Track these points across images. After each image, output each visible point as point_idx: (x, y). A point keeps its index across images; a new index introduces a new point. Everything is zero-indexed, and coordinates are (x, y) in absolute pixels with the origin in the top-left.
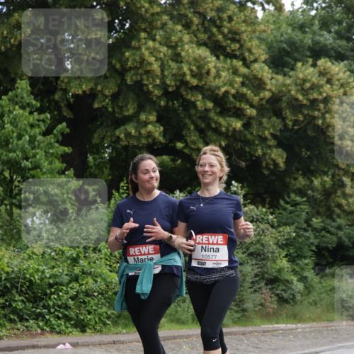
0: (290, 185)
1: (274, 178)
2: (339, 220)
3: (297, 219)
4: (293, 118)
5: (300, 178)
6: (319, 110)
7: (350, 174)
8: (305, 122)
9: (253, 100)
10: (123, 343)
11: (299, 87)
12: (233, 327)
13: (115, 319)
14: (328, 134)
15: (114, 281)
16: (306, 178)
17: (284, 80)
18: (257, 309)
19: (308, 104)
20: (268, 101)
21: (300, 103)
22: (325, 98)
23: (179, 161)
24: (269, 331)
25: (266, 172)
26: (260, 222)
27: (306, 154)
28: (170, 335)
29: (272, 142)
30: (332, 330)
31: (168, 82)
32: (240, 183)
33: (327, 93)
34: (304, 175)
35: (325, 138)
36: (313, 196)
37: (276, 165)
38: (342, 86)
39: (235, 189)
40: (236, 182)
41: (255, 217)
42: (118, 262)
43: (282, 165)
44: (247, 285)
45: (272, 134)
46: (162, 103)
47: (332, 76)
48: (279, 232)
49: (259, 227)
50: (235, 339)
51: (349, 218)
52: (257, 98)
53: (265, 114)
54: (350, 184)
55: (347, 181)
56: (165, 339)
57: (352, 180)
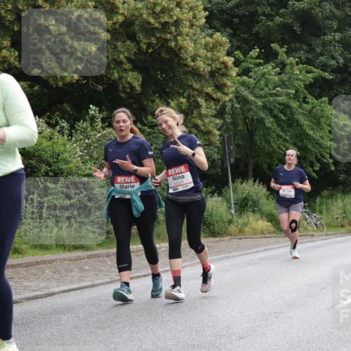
0: (148, 109)
1: (133, 100)
3: (155, 140)
4: (146, 41)
5: (157, 101)
6: (171, 33)
7: (204, 95)
8: (159, 45)
11: (150, 11)
12: (97, 249)
14: (181, 56)
16: (162, 100)
17: (136, 4)
19: (160, 27)
20: (121, 25)
21: (151, 26)
22: (176, 21)
23: (37, 88)
25: (123, 95)
27: (161, 76)
28: (32, 260)
29: (128, 66)
31: (20, 7)
32: (96, 106)
33: (177, 16)
34: (160, 97)
35: (179, 60)
37: (132, 88)
38: (191, 9)
39: (93, 112)
40: (93, 105)
43: (138, 88)
45: (126, 57)
46: (16, 28)
50: (99, 261)
51: (206, 137)
52: (111, 22)
53: (119, 39)
54: (205, 104)
55: (201, 101)
56: (28, 265)
57: (206, 100)
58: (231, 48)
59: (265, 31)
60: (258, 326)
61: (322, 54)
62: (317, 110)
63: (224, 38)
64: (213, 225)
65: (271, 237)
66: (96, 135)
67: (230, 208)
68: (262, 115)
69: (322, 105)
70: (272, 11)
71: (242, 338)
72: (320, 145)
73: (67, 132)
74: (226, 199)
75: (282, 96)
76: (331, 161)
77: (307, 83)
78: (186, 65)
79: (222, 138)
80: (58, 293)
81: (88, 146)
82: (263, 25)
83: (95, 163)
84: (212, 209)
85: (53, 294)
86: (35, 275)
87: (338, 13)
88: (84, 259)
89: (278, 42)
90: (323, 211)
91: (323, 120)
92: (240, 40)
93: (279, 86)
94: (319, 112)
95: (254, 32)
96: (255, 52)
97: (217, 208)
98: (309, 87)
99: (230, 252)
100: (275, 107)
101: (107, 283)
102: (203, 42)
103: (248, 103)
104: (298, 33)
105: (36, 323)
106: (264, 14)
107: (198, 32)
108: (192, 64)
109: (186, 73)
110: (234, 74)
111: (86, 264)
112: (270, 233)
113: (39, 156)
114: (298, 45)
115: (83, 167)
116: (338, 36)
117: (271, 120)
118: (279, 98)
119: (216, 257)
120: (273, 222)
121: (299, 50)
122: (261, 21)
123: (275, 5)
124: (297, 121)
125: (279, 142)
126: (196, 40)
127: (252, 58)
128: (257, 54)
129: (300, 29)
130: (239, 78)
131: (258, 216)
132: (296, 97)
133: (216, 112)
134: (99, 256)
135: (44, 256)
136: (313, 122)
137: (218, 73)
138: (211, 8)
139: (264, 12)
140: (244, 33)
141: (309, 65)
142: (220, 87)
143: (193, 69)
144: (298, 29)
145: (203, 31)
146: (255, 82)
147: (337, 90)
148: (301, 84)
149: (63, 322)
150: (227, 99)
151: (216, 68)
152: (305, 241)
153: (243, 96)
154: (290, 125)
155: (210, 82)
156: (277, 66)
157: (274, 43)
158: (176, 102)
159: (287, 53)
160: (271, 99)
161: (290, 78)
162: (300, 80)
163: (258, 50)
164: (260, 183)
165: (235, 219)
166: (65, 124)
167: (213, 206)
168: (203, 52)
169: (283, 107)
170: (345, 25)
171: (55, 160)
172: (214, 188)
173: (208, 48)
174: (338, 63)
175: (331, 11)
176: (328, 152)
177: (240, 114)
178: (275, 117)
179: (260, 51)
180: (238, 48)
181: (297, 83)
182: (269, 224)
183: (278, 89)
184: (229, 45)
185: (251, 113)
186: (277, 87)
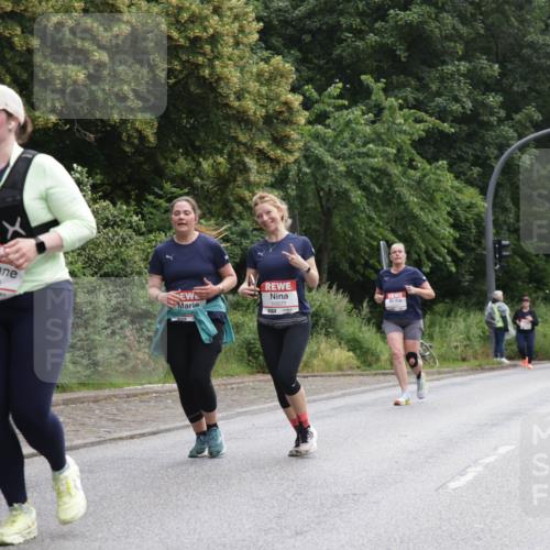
0: (167, 171)
1: (142, 158)
2: (242, 223)
5: (181, 159)
6: (204, 54)
7: (254, 152)
8: (185, 72)
11: (172, 19)
12: (80, 391)
14: (220, 90)
16: (189, 158)
17: (149, 7)
19: (188, 44)
21: (174, 43)
22: (213, 36)
24: (135, 395)
25: (127, 149)
26: (119, 226)
27: (188, 122)
30: (232, 389)
32: (83, 166)
33: (215, 29)
34: (186, 154)
35: (216, 97)
36: (202, 187)
37: (142, 138)
38: (236, 18)
39: (78, 175)
40: (78, 164)
41: (111, 218)
43: (152, 139)
47: (221, 2)
48: (149, 242)
49: (117, 234)
50: (81, 409)
54: (255, 167)
55: (251, 162)
57: (258, 160)
59: (351, 55)
60: (325, 515)
61: (439, 94)
62: (430, 180)
63: (287, 65)
65: (353, 375)
68: (346, 185)
69: (439, 172)
70: (364, 24)
71: (301, 533)
72: (432, 234)
75: (375, 157)
76: (449, 258)
77: (416, 137)
78: (227, 105)
82: (348, 46)
87: (464, 30)
88: (57, 405)
89: (371, 73)
90: (435, 336)
91: (438, 196)
92: (314, 69)
93: (373, 141)
94: (433, 182)
95: (334, 56)
96: (335, 88)
98: (419, 144)
100: (365, 173)
101: (93, 444)
102: (255, 70)
103: (325, 167)
104: (403, 59)
106: (350, 30)
107: (247, 55)
108: (237, 104)
109: (227, 118)
110: (303, 121)
112: (351, 368)
114: (402, 78)
116: (464, 66)
117: (359, 193)
118: (371, 160)
119: (267, 406)
120: (358, 352)
121: (405, 86)
122: (346, 40)
123: (368, 16)
124: (399, 196)
125: (371, 228)
126: (244, 67)
127: (330, 96)
128: (338, 91)
129: (406, 54)
130: (310, 127)
131: (334, 341)
132: (398, 158)
133: (273, 180)
134: (81, 401)
136: (424, 199)
137: (277, 119)
138: (269, 16)
139: (351, 26)
140: (318, 58)
141: (419, 110)
142: (280, 141)
143: (238, 112)
144: (403, 55)
145: (256, 53)
146: (335, 134)
147: (461, 149)
148: (406, 138)
150: (291, 159)
151: (274, 111)
153: (317, 156)
154: (388, 202)
155: (265, 132)
156: (369, 111)
157: (365, 74)
159: (385, 90)
160: (360, 161)
161: (388, 130)
162: (405, 132)
163: (340, 85)
164: (337, 290)
168: (253, 86)
169: (377, 174)
170: (475, 50)
173: (262, 79)
174: (463, 108)
175: (454, 28)
176: (446, 244)
177: (310, 183)
178: (365, 189)
179: (344, 86)
180: (309, 81)
181: (399, 138)
182: (351, 354)
183: (371, 146)
184: (294, 76)
185: (329, 182)
186: (369, 143)
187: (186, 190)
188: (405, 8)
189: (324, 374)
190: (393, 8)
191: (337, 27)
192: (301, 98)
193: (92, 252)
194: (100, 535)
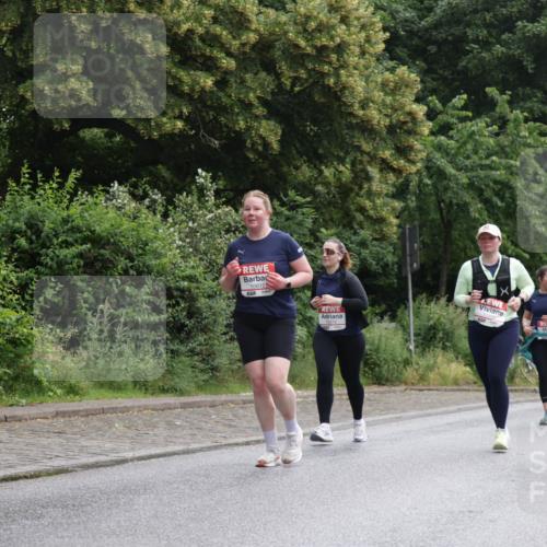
0: (289, 178)
2: (362, 232)
4: (292, 74)
5: (305, 168)
6: (330, 63)
7: (378, 161)
8: (311, 80)
9: (231, 45)
10: (20, 420)
11: (300, 28)
12: (197, 395)
13: (11, 382)
14: (344, 99)
15: (8, 320)
16: (312, 166)
17: (278, 16)
18: (235, 367)
19: (314, 53)
20: (254, 47)
21: (301, 52)
22: (339, 45)
23: (118, 139)
25: (251, 156)
27: (312, 130)
28: (96, 407)
29: (260, 111)
32: (207, 171)
33: (342, 38)
34: (309, 161)
35: (340, 106)
37: (266, 145)
38: (363, 27)
39: (202, 180)
40: (203, 170)
41: (233, 224)
42: (15, 292)
43: (276, 146)
44: (220, 329)
45: (258, 98)
47: (349, 12)
50: (198, 414)
51: (377, 227)
52: (238, 42)
53: (249, 68)
54: (378, 176)
55: (374, 171)
56: (88, 413)
57: (381, 170)
58: (422, 91)
59: (476, 66)
60: (441, 531)
63: (413, 75)
64: (379, 366)
65: (469, 390)
66: (206, 216)
67: (407, 341)
68: (466, 197)
70: (491, 36)
73: (160, 208)
74: (403, 326)
75: (498, 170)
78: (351, 114)
79: (400, 230)
80: (132, 460)
81: (193, 232)
82: (474, 58)
83: (201, 259)
84: (380, 340)
85: (124, 461)
86: (99, 429)
88: (175, 408)
89: (496, 85)
92: (439, 79)
93: (496, 154)
95: (459, 68)
96: (460, 100)
97: (387, 339)
99: (404, 411)
100: (487, 186)
101: (209, 448)
102: (379, 80)
103: (446, 179)
104: (530, 71)
105: (95, 505)
106: (476, 41)
107: (373, 64)
108: (361, 113)
109: (351, 127)
110: (426, 132)
111: (178, 416)
112: (468, 383)
113: (115, 243)
114: (528, 90)
115: (183, 265)
117: (479, 206)
118: (493, 172)
119: (381, 417)
121: (529, 97)
122: (471, 52)
123: (494, 27)
126: (370, 76)
127: (455, 108)
128: (463, 102)
129: (533, 66)
130: (432, 138)
131: (451, 355)
133: (394, 190)
134: (198, 405)
135: (113, 400)
137: (400, 128)
138: (395, 27)
139: (478, 37)
140: (444, 68)
141: (545, 123)
142: (403, 151)
143: (363, 121)
144: (530, 66)
145: (381, 63)
146: (458, 145)
149: (136, 507)
150: (413, 169)
151: (399, 121)
152: (521, 399)
153: (438, 167)
154: (509, 216)
155: (389, 142)
156: (494, 123)
157: (490, 86)
158: (332, 170)
159: (510, 103)
160: (482, 173)
161: (513, 142)
162: (529, 145)
163: (465, 96)
165: (415, 358)
166: (158, 197)
167: (381, 336)
168: (378, 95)
169: (499, 186)
171: (140, 251)
172: (384, 307)
173: (387, 89)
177: (431, 194)
178: (487, 202)
179: (469, 98)
180: (434, 92)
181: (524, 151)
182: (468, 369)
183: (494, 158)
184: (419, 86)
185: (449, 194)
186: (491, 155)
187: (308, 199)
188: (533, 20)
189: (439, 387)
190: (521, 19)
191: (463, 39)
192: (425, 108)
193: (214, 257)
194: (215, 541)
